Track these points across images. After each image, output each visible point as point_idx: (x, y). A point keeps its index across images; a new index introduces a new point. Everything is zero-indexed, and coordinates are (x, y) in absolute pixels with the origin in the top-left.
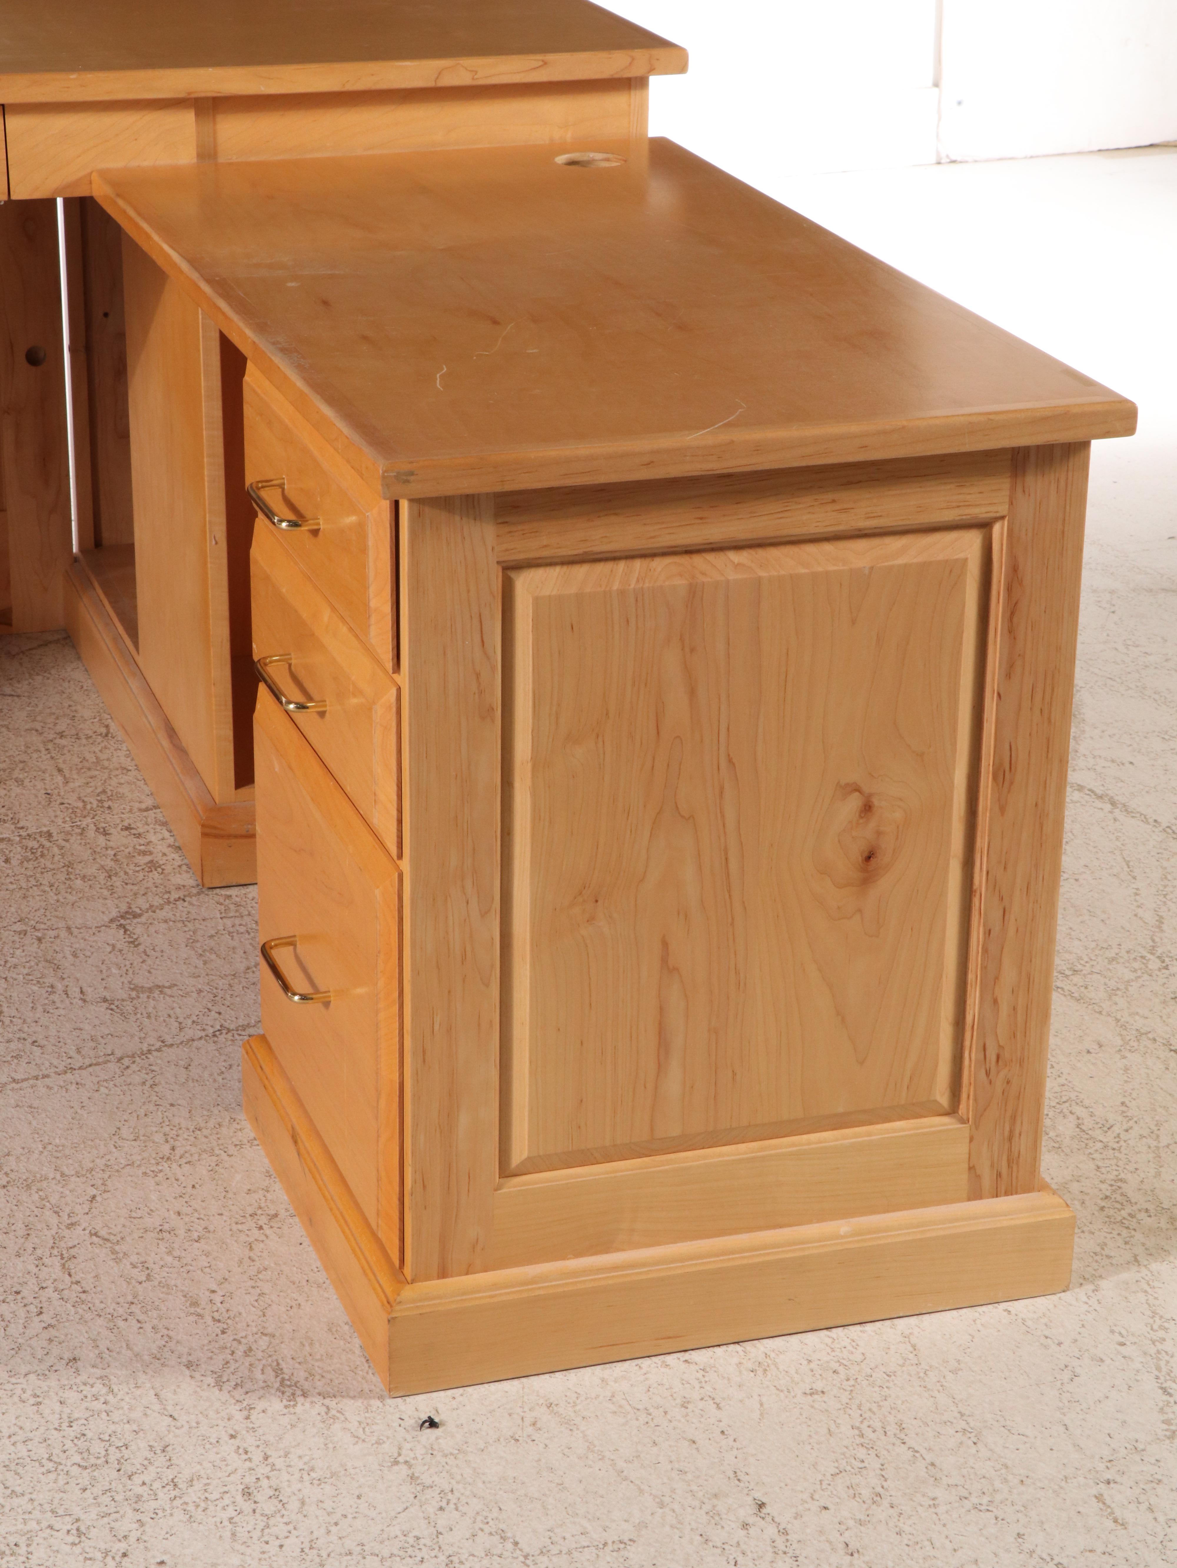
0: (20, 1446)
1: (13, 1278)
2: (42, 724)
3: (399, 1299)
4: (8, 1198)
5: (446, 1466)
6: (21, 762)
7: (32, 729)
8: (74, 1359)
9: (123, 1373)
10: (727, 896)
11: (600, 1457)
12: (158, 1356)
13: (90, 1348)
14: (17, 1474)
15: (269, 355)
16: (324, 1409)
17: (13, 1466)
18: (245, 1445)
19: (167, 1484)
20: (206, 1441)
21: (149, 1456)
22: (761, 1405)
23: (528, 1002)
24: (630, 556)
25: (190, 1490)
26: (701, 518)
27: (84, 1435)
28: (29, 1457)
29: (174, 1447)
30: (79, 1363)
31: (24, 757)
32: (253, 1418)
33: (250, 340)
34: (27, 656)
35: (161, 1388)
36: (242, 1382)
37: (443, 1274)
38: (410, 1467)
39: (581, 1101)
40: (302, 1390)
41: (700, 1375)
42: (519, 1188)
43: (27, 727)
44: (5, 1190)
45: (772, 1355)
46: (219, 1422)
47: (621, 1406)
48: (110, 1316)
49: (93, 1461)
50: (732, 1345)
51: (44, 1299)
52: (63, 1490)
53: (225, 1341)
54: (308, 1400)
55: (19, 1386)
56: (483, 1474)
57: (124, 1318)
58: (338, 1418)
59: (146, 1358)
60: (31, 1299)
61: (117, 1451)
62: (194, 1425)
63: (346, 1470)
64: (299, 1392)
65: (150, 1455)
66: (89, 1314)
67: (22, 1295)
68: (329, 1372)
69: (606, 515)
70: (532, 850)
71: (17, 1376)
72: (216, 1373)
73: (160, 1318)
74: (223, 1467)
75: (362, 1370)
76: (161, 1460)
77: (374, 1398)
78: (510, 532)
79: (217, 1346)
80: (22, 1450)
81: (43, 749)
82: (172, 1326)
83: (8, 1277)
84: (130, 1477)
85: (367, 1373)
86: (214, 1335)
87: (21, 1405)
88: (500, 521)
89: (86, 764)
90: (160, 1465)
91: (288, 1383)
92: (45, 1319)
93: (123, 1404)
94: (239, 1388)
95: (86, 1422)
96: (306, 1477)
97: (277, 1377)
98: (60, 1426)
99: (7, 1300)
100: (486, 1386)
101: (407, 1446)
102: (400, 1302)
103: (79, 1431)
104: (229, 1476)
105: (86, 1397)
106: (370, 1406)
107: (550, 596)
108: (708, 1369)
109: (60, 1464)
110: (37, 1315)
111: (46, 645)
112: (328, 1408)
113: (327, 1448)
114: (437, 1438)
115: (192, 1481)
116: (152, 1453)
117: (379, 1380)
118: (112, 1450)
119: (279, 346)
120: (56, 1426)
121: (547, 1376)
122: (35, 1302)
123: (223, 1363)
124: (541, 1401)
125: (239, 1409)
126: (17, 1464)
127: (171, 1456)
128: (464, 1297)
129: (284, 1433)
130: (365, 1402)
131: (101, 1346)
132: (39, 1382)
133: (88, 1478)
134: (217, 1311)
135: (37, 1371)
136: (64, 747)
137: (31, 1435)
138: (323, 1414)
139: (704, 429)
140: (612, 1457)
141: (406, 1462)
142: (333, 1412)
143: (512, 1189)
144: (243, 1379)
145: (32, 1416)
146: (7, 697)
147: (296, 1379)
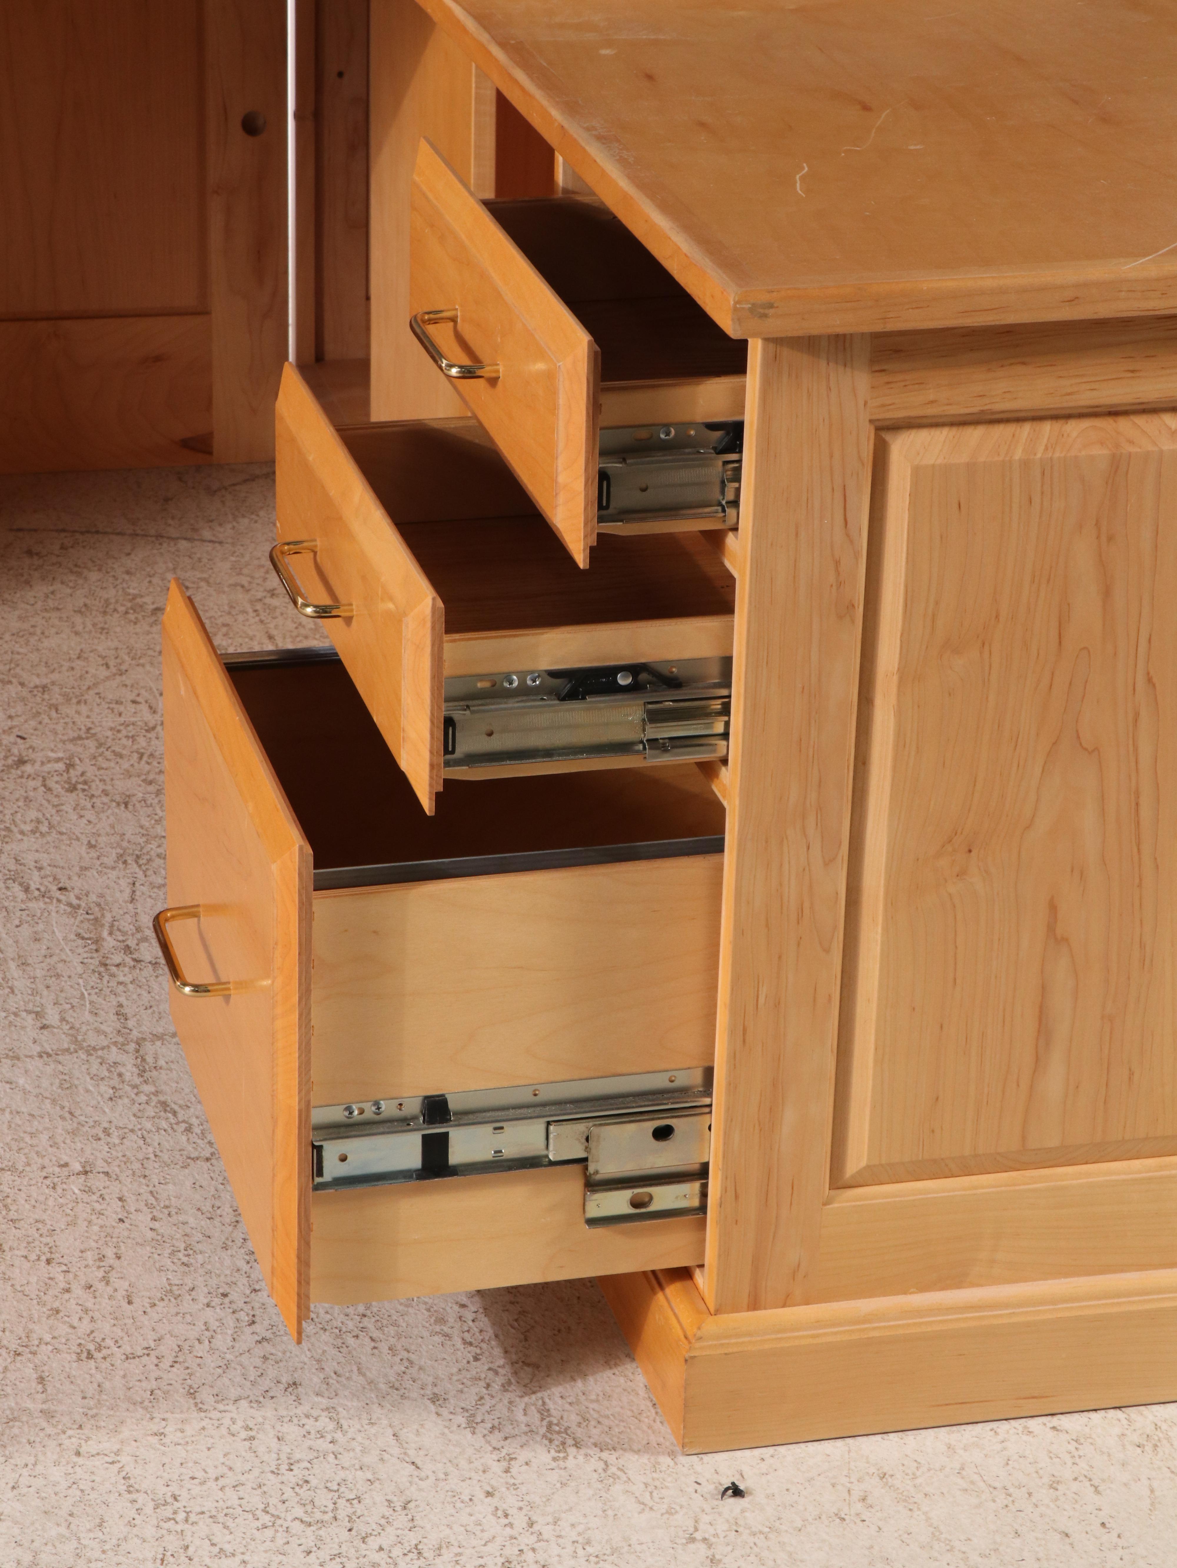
0: (229, 1491)
1: (219, 1276)
2: (249, 579)
3: (699, 1334)
4: (212, 1175)
5: (755, 1548)
6: (224, 625)
7: (236, 585)
8: (295, 1384)
9: (355, 1404)
10: (1135, 850)
11: (948, 1547)
12: (397, 1385)
13: (314, 1371)
14: (226, 1527)
15: (583, 144)
16: (601, 1465)
17: (221, 1518)
18: (505, 1506)
19: (409, 1552)
20: (456, 1498)
21: (387, 1514)
22: (1152, 1491)
23: (877, 973)
24: (1037, 417)
25: (438, 1561)
26: (1133, 371)
27: (307, 1482)
28: (240, 1506)
29: (417, 1503)
30: (300, 1389)
31: (228, 619)
32: (514, 1471)
33: (556, 124)
34: (230, 493)
35: (401, 1426)
36: (500, 1424)
37: (754, 1305)
38: (710, 1546)
39: (937, 1099)
40: (574, 1439)
41: (1072, 1447)
42: (854, 1203)
43: (231, 581)
44: (208, 1164)
45: (1164, 1427)
46: (473, 1474)
47: (972, 1483)
48: (337, 1331)
49: (318, 1516)
50: (1112, 1410)
51: (257, 1305)
52: (282, 1551)
53: (479, 1370)
54: (582, 1451)
55: (228, 1415)
56: (802, 1561)
57: (355, 1334)
58: (619, 1478)
59: (382, 1386)
60: (241, 1304)
61: (348, 1505)
62: (442, 1476)
63: (630, 1545)
64: (570, 1442)
65: (388, 1512)
66: (312, 1327)
67: (230, 1297)
68: (607, 1417)
69: (1012, 364)
70: (893, 785)
71: (225, 1402)
72: (467, 1411)
73: (399, 1336)
74: (478, 1533)
75: (648, 1417)
76: (401, 1520)
77: (663, 1454)
78: (888, 383)
79: (468, 1376)
80: (232, 1497)
81: (250, 610)
82: (413, 1347)
83: (213, 1274)
84: (364, 1540)
85: (654, 1421)
86: (465, 1361)
87: (230, 1439)
88: (877, 368)
89: (302, 631)
90: (401, 1527)
91: (557, 1428)
92: (258, 1331)
93: (354, 1444)
94: (496, 1432)
95: (309, 1465)
96: (580, 1552)
97: (542, 1420)
98: (277, 1469)
99: (213, 1304)
100: (802, 1445)
101: (705, 1519)
102: (701, 1338)
103: (301, 1476)
104: (485, 1545)
105: (309, 1433)
106: (659, 1463)
107: (933, 466)
108: (1082, 1440)
109: (279, 1517)
110: (249, 1325)
111: (253, 480)
112: (606, 1463)
113: (606, 1517)
114: (743, 1511)
115: (440, 1549)
116: (391, 1510)
117: (669, 1431)
118: (342, 1503)
119: (594, 133)
120: (273, 1468)
121: (878, 1437)
122: (247, 1308)
123: (477, 1398)
124: (872, 1470)
125: (496, 1459)
126: (226, 1515)
127: (415, 1514)
128: (779, 1336)
129: (553, 1494)
130: (653, 1459)
131: (327, 1369)
132: (252, 1410)
133: (313, 1538)
134: (468, 1331)
135: (249, 1396)
136: (276, 608)
137: (243, 1479)
138: (600, 1471)
139: (1145, 256)
140: (964, 1549)
141: (705, 1540)
142: (613, 1470)
143: (844, 1204)
144: (501, 1420)
145: (244, 1454)
146: (207, 544)
147: (566, 1424)
